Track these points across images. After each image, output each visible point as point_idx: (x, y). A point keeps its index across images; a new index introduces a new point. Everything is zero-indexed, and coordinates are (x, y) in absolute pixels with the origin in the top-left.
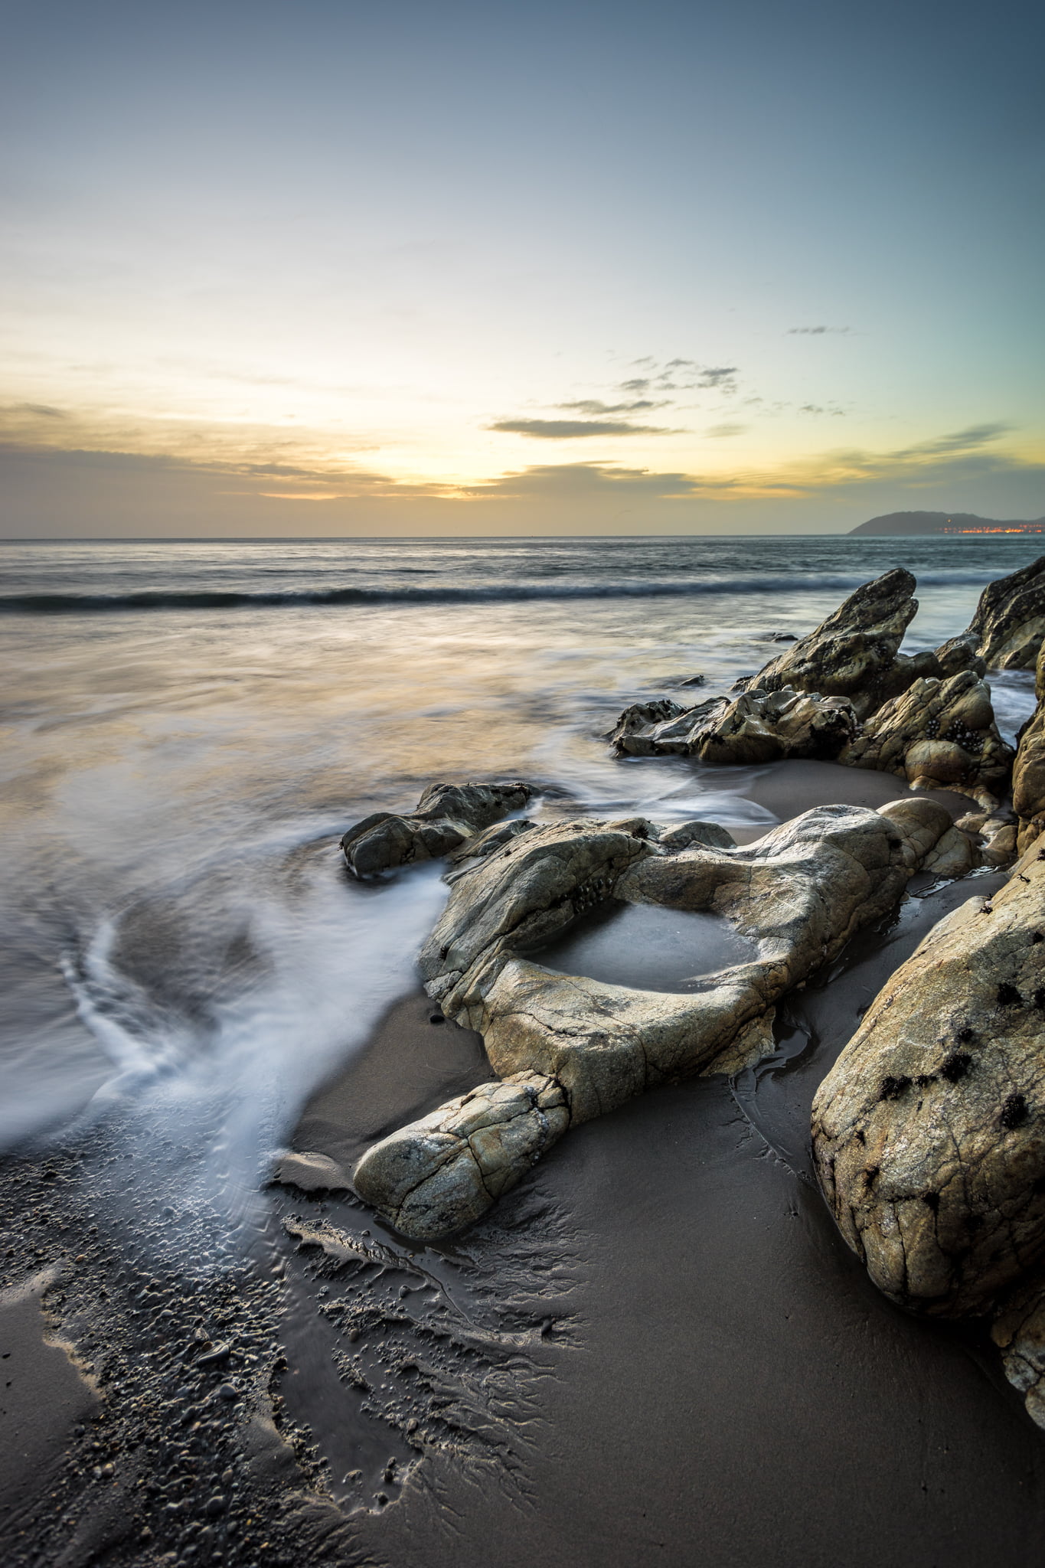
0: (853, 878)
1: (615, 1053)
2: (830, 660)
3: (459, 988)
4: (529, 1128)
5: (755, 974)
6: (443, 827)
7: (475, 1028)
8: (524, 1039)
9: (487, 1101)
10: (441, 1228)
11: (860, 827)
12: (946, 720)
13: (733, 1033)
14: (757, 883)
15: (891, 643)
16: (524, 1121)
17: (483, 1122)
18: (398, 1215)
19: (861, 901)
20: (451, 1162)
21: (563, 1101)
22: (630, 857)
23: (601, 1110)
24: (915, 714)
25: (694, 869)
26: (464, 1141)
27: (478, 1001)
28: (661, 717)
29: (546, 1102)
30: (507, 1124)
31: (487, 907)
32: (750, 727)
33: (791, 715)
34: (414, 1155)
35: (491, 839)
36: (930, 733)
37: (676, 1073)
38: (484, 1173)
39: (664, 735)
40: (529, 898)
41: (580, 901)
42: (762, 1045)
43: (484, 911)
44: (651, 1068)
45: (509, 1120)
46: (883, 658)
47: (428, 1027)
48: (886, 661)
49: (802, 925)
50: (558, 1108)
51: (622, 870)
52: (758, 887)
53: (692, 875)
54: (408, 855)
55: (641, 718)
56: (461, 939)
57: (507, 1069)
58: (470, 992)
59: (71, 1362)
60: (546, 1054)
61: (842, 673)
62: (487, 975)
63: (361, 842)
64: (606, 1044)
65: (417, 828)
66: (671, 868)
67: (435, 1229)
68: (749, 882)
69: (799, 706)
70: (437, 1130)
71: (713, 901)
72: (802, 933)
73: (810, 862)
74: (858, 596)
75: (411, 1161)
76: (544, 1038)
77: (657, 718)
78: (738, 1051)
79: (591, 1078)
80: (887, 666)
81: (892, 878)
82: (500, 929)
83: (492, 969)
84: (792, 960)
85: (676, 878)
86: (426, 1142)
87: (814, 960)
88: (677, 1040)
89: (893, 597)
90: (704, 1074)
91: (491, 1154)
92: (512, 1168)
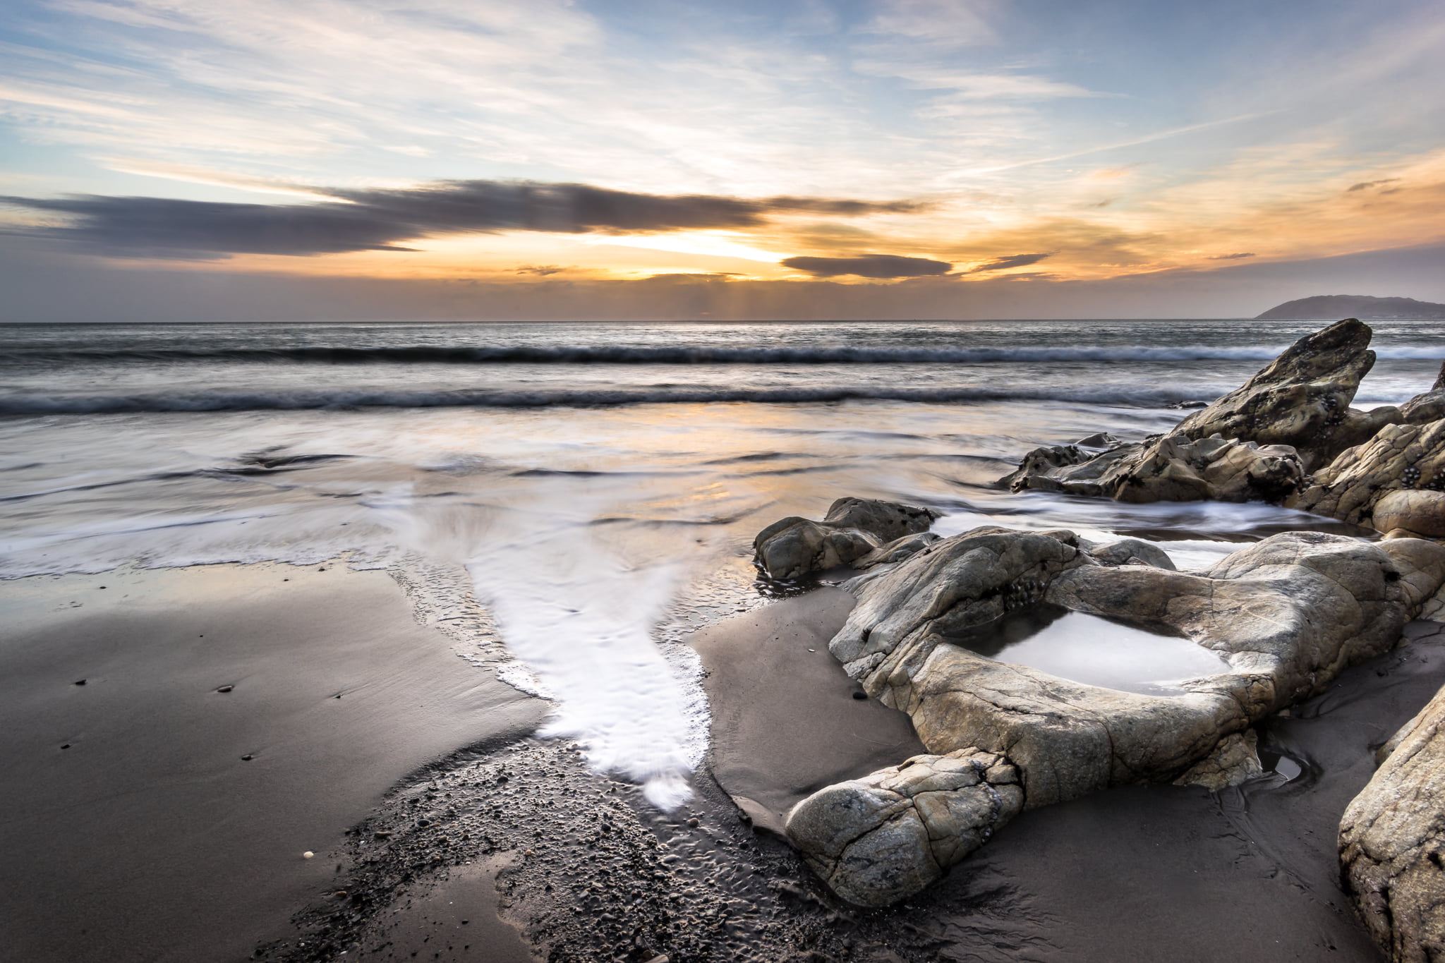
0: (1342, 606)
1: (1077, 735)
2: (1264, 413)
3: (884, 668)
4: (979, 801)
5: (1234, 684)
6: (852, 535)
7: (901, 708)
8: (964, 717)
9: (929, 769)
10: (884, 887)
11: (1348, 553)
12: (1429, 468)
13: (1212, 742)
14: (1221, 597)
15: (1341, 396)
16: (972, 793)
17: (927, 786)
18: (836, 866)
19: (1350, 634)
20: (896, 819)
21: (1016, 779)
22: (1063, 563)
23: (1060, 797)
24: (1385, 461)
25: (1142, 579)
26: (908, 801)
27: (904, 681)
28: (1066, 462)
29: (997, 777)
30: (953, 793)
31: (912, 593)
32: (1174, 469)
33: (1224, 462)
34: (856, 806)
35: (903, 548)
36: (1407, 482)
37: (1145, 774)
38: (932, 837)
39: (1072, 477)
40: (960, 585)
41: (1011, 599)
42: (1248, 764)
43: (909, 597)
44: (1118, 761)
45: (955, 790)
46: (1332, 412)
47: (852, 702)
48: (1336, 414)
49: (1289, 639)
50: (1011, 787)
51: (1055, 575)
52: (1223, 601)
53: (1139, 585)
54: (819, 557)
55: (1046, 461)
56: (884, 623)
57: (943, 747)
58: (896, 672)
59: (522, 940)
60: (993, 730)
61: (1279, 426)
62: (915, 657)
63: (774, 541)
64: (1065, 724)
65: (827, 533)
66: (1113, 576)
67: (879, 886)
68: (1211, 596)
69: (1231, 453)
70: (877, 785)
71: (1165, 612)
72: (1289, 649)
73: (1286, 583)
74: (1298, 348)
75: (851, 811)
76: (990, 714)
77: (1062, 462)
78: (1219, 765)
79: (1051, 758)
80: (1337, 420)
81: (1389, 614)
82: (929, 613)
83: (920, 651)
84: (1277, 675)
85: (1120, 587)
86: (868, 795)
87: (1300, 686)
88: (1149, 735)
89: (1343, 348)
90: (1178, 782)
91: (938, 818)
92: (961, 839)
